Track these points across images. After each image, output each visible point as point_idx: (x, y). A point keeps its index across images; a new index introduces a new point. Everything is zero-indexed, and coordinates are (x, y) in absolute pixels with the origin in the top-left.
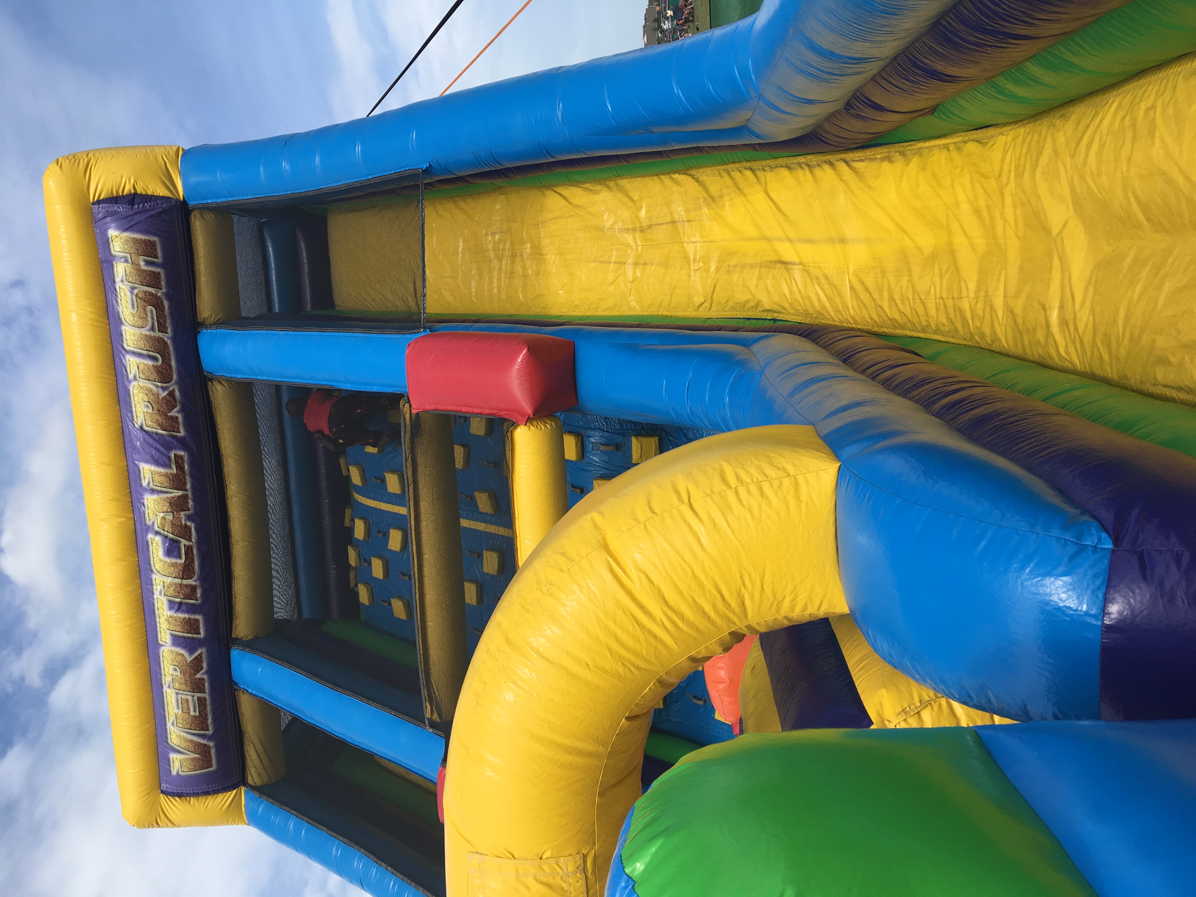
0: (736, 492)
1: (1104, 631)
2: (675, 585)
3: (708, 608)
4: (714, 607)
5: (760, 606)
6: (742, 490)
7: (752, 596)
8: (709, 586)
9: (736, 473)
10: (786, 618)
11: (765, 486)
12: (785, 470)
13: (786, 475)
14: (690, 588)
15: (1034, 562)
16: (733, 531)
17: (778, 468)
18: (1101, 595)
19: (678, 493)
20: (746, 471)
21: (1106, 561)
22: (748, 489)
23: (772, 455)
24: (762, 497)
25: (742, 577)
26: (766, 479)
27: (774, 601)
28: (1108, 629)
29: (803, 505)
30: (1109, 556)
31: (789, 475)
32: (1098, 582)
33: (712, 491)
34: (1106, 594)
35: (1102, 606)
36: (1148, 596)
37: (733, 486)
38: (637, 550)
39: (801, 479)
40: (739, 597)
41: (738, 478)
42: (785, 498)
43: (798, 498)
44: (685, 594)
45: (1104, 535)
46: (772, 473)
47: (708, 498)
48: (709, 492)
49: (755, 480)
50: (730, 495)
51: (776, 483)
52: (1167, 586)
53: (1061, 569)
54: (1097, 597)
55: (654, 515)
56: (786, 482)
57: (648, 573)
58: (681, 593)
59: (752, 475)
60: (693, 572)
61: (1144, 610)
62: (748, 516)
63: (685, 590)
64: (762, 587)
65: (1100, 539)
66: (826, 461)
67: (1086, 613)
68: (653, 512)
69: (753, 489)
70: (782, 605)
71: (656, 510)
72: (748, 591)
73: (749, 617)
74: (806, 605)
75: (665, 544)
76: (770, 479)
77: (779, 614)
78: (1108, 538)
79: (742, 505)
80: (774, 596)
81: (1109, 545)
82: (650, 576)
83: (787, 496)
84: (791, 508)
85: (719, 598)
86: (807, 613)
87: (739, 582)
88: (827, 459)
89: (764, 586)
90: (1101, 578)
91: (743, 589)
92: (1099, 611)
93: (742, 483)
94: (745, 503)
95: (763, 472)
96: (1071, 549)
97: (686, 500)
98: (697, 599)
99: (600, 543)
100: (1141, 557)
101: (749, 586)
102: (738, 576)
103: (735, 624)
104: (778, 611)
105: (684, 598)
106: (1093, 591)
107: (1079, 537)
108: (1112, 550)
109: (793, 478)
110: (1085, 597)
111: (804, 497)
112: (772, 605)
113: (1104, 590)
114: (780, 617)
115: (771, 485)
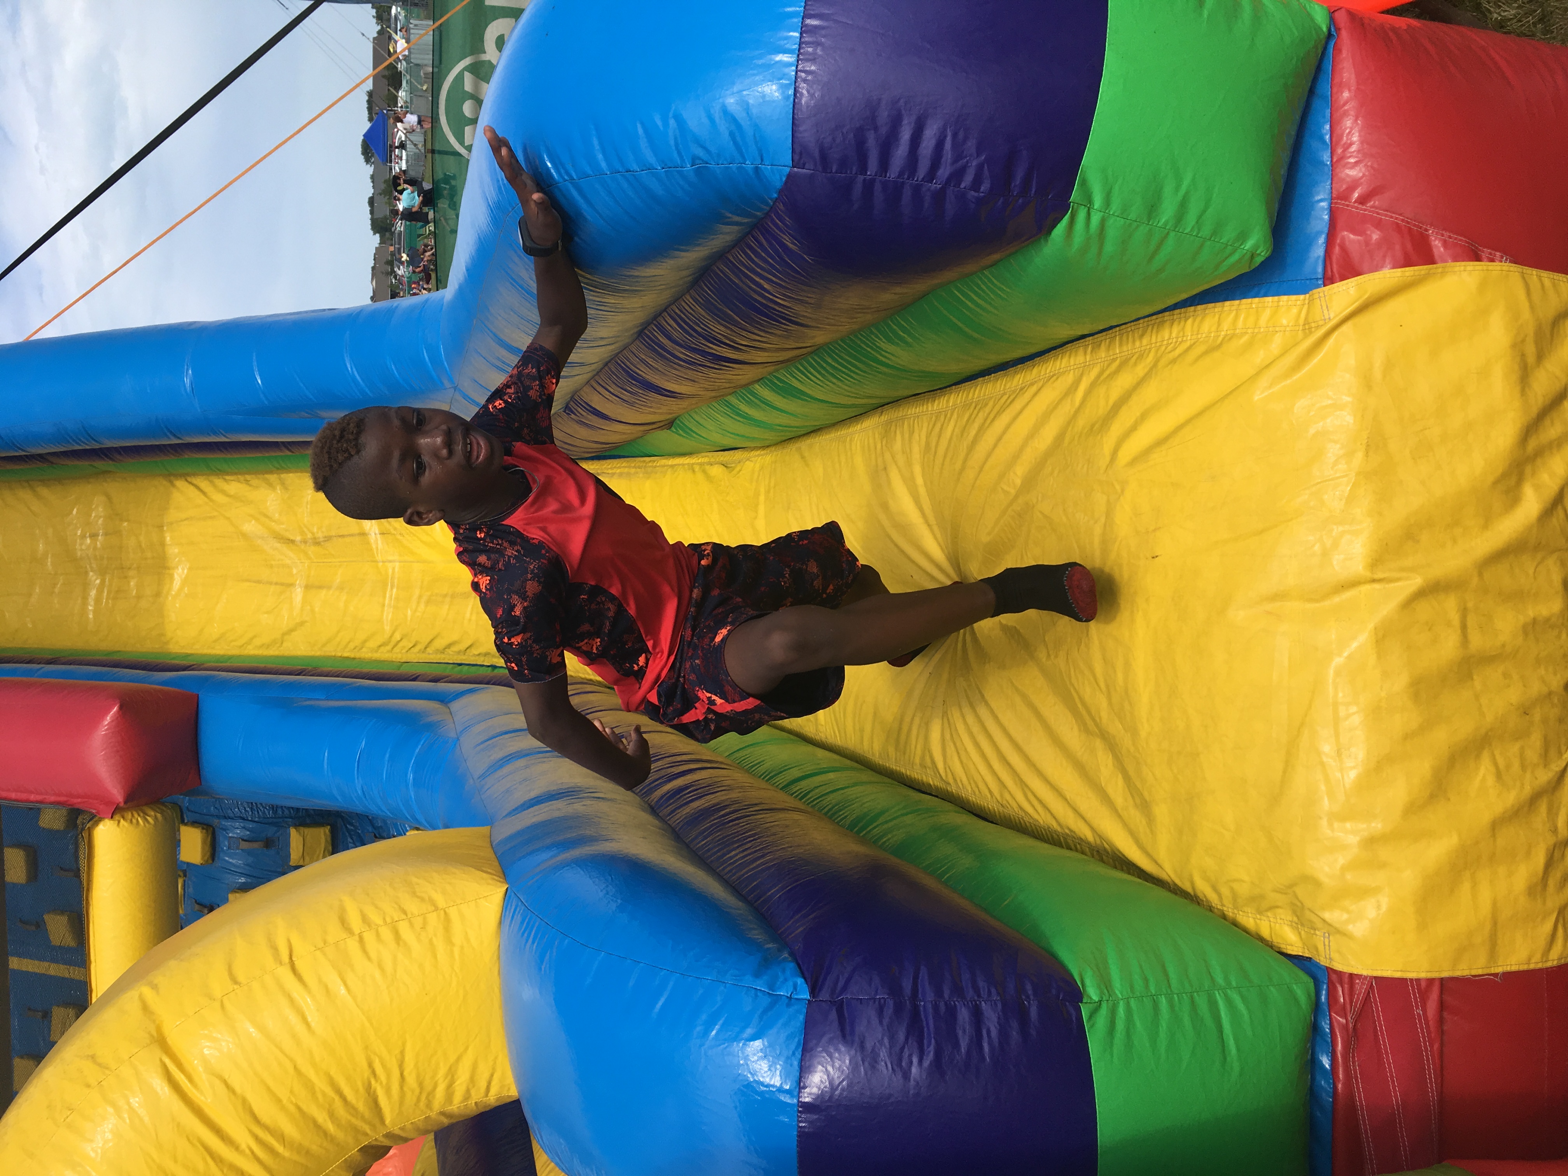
0: (361, 940)
1: (800, 1112)
2: (269, 1089)
3: (322, 1118)
4: (332, 1115)
5: (402, 1102)
6: (369, 937)
7: (388, 1091)
8: (321, 1084)
9: (361, 912)
10: (442, 1113)
11: (403, 927)
12: (433, 902)
13: (433, 908)
14: (292, 1092)
15: (721, 1022)
16: (354, 998)
17: (422, 900)
18: (796, 1063)
19: (275, 949)
20: (377, 907)
21: (802, 1018)
22: (378, 935)
23: (415, 880)
24: (398, 944)
25: (370, 1065)
26: (404, 917)
27: (421, 1093)
28: (807, 1108)
29: (456, 951)
30: (805, 1011)
31: (437, 909)
32: (793, 1046)
33: (325, 942)
34: (802, 1060)
35: (797, 1079)
36: (847, 1062)
37: (357, 931)
38: (208, 1044)
39: (453, 912)
40: (369, 1094)
41: (365, 919)
42: (431, 941)
43: (449, 941)
44: (285, 1101)
45: (800, 981)
46: (412, 906)
47: (318, 952)
48: (321, 945)
49: (388, 920)
50: (352, 945)
51: (418, 922)
52: (869, 1045)
53: (749, 1031)
54: (791, 1065)
55: (235, 987)
56: (433, 918)
57: (226, 1077)
58: (279, 1101)
59: (384, 913)
60: (295, 1067)
61: (843, 1080)
62: (377, 974)
63: (284, 1095)
64: (402, 1075)
65: (795, 987)
66: (488, 884)
67: (780, 1090)
68: (235, 982)
69: (386, 934)
70: (434, 1097)
71: (241, 978)
72: (381, 1083)
73: (387, 1122)
74: (468, 1091)
75: (252, 1030)
76: (409, 916)
77: (431, 1109)
78: (805, 985)
79: (369, 958)
80: (421, 1085)
81: (806, 996)
82: (229, 1081)
83: (434, 939)
84: (438, 956)
85: (338, 1103)
86: (472, 1102)
87: (367, 1073)
88: (490, 881)
89: (406, 1073)
90: (796, 1040)
91: (373, 1082)
92: (795, 1084)
93: (369, 925)
94: (373, 955)
95: (400, 907)
96: (765, 1001)
97: (285, 958)
98: (304, 1107)
99: (152, 1036)
100: (840, 1008)
101: (383, 1078)
102: (365, 1064)
103: (366, 1134)
104: (429, 1105)
105: (283, 1108)
106: (788, 1058)
107: (772, 987)
108: (809, 1000)
109: (442, 912)
110: (778, 1066)
111: (458, 939)
112: (419, 1099)
113: (800, 1056)
114: (433, 1114)
115: (411, 925)
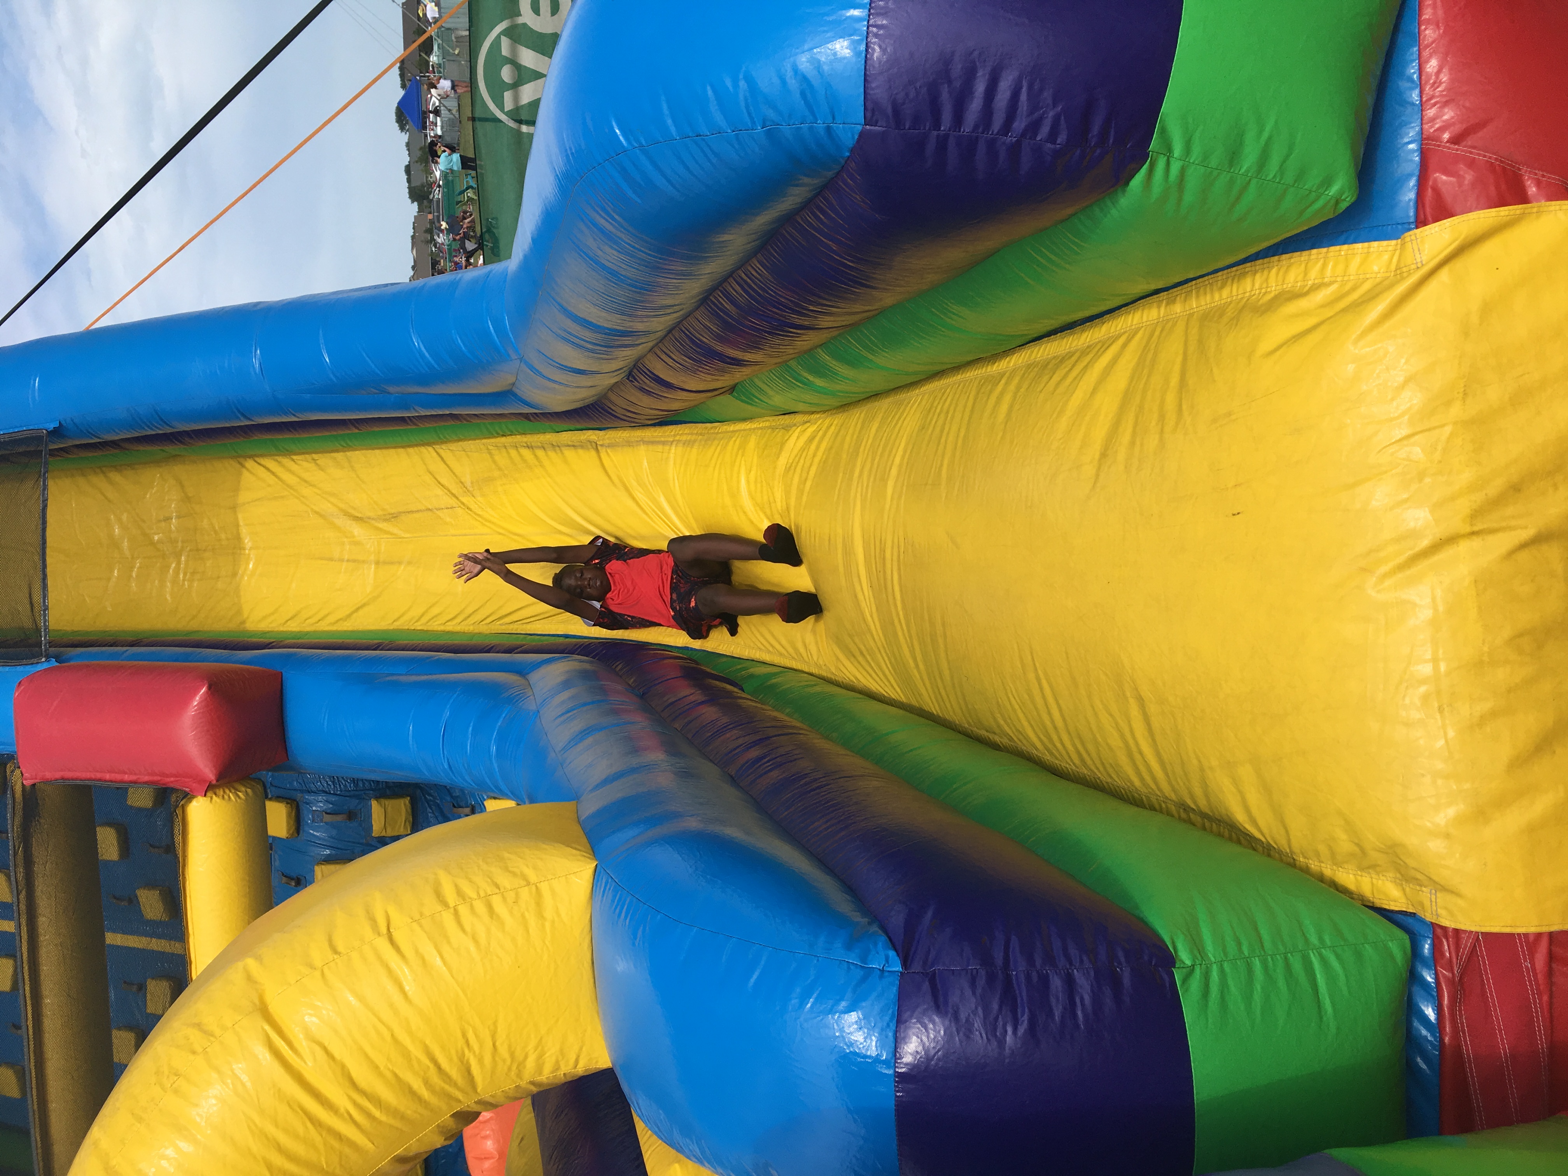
0: (456, 913)
1: (896, 1082)
2: (367, 1056)
3: (417, 1085)
4: (426, 1083)
5: (493, 1073)
6: (463, 910)
7: (480, 1060)
8: (417, 1052)
9: (456, 886)
10: (532, 1083)
11: (496, 901)
12: (524, 877)
13: (525, 883)
14: (389, 1059)
15: (815, 995)
16: (450, 970)
17: (514, 874)
18: (891, 1034)
19: (373, 921)
20: (471, 881)
21: (895, 989)
22: (472, 907)
23: (506, 855)
24: (492, 918)
25: (464, 1035)
26: (497, 891)
27: (512, 1063)
28: (901, 1078)
29: (548, 925)
30: (897, 982)
31: (528, 884)
32: (887, 1018)
33: (421, 914)
34: (896, 1032)
35: (892, 1049)
36: (942, 1032)
37: (452, 904)
38: (309, 1011)
39: (544, 887)
40: (462, 1062)
41: (460, 893)
42: (523, 916)
43: (541, 916)
44: (382, 1068)
45: (892, 954)
46: (505, 881)
47: (415, 924)
48: (417, 917)
49: (482, 894)
50: (447, 918)
51: (511, 896)
52: (963, 1016)
53: (843, 1004)
54: (887, 1037)
55: (335, 957)
56: (525, 893)
57: (326, 1044)
58: (377, 1067)
59: (478, 887)
60: (392, 1035)
61: (939, 1051)
62: (472, 948)
63: (381, 1062)
64: (494, 1045)
65: (887, 961)
66: (578, 860)
67: (877, 1060)
68: (335, 951)
69: (480, 907)
70: (525, 1067)
71: (340, 948)
72: (474, 1053)
73: (479, 1090)
74: (557, 1062)
75: (351, 999)
76: (502, 890)
77: (521, 1079)
78: (897, 958)
79: (463, 930)
80: (512, 1055)
81: (898, 968)
82: (330, 1048)
83: (526, 914)
84: (531, 931)
85: (433, 1071)
86: (561, 1073)
87: (461, 1042)
88: (579, 857)
89: (497, 1044)
90: (890, 1011)
91: (466, 1051)
92: (891, 1055)
93: (464, 899)
94: (468, 928)
95: (493, 881)
96: (859, 974)
97: (384, 930)
98: (401, 1075)
99: (254, 1004)
100: (933, 979)
101: (476, 1046)
102: (459, 1035)
103: (460, 1101)
104: (519, 1075)
105: (380, 1074)
106: (882, 1030)
107: (864, 959)
108: (901, 972)
109: (534, 888)
110: (873, 1038)
111: (549, 914)
112: (510, 1069)
113: (894, 1028)
114: (523, 1084)
115: (504, 899)
